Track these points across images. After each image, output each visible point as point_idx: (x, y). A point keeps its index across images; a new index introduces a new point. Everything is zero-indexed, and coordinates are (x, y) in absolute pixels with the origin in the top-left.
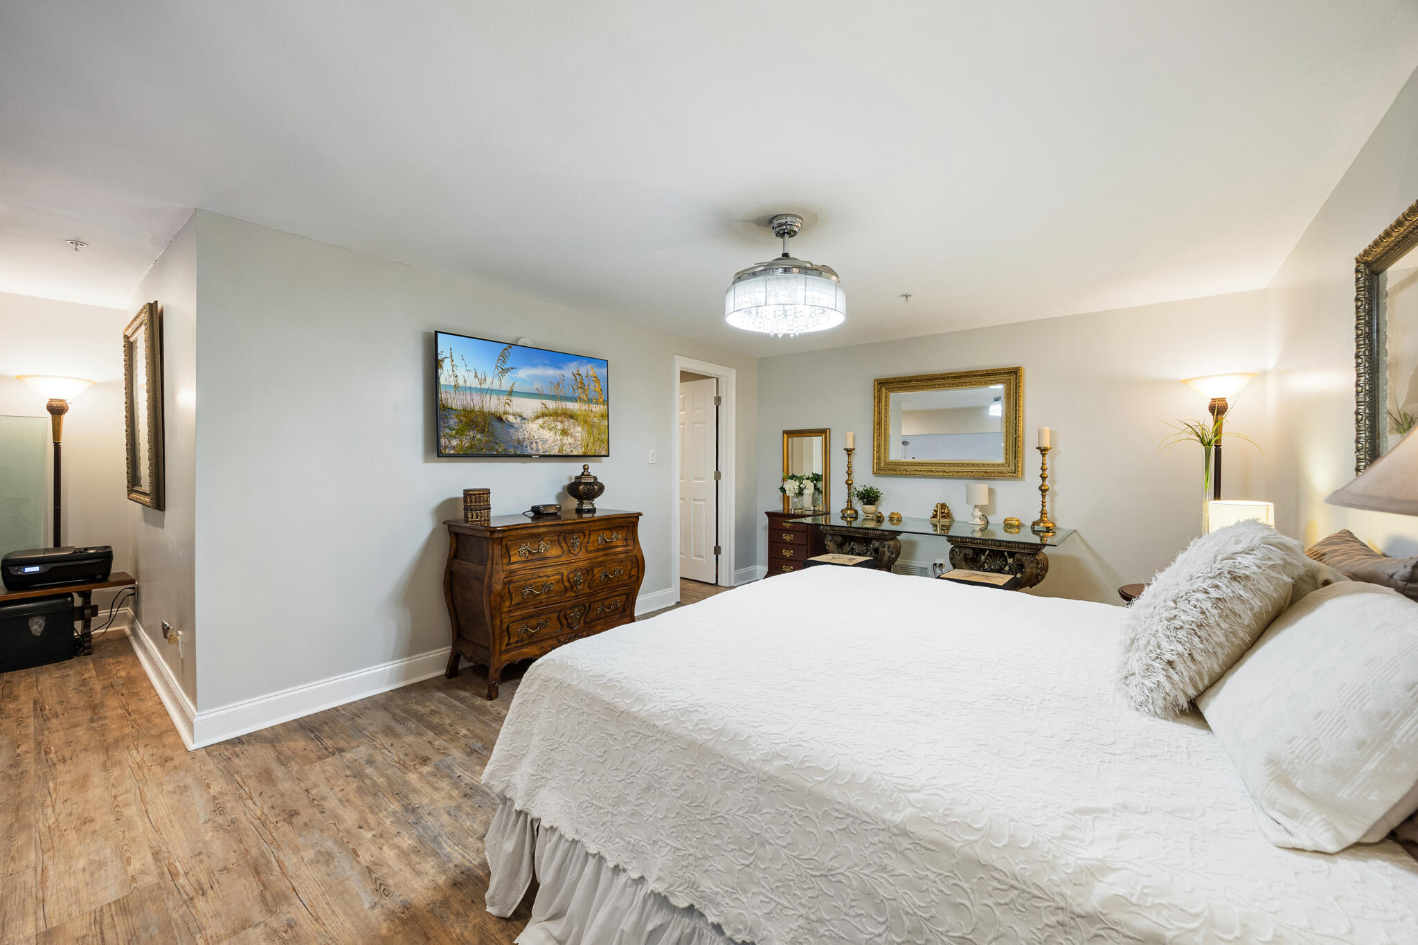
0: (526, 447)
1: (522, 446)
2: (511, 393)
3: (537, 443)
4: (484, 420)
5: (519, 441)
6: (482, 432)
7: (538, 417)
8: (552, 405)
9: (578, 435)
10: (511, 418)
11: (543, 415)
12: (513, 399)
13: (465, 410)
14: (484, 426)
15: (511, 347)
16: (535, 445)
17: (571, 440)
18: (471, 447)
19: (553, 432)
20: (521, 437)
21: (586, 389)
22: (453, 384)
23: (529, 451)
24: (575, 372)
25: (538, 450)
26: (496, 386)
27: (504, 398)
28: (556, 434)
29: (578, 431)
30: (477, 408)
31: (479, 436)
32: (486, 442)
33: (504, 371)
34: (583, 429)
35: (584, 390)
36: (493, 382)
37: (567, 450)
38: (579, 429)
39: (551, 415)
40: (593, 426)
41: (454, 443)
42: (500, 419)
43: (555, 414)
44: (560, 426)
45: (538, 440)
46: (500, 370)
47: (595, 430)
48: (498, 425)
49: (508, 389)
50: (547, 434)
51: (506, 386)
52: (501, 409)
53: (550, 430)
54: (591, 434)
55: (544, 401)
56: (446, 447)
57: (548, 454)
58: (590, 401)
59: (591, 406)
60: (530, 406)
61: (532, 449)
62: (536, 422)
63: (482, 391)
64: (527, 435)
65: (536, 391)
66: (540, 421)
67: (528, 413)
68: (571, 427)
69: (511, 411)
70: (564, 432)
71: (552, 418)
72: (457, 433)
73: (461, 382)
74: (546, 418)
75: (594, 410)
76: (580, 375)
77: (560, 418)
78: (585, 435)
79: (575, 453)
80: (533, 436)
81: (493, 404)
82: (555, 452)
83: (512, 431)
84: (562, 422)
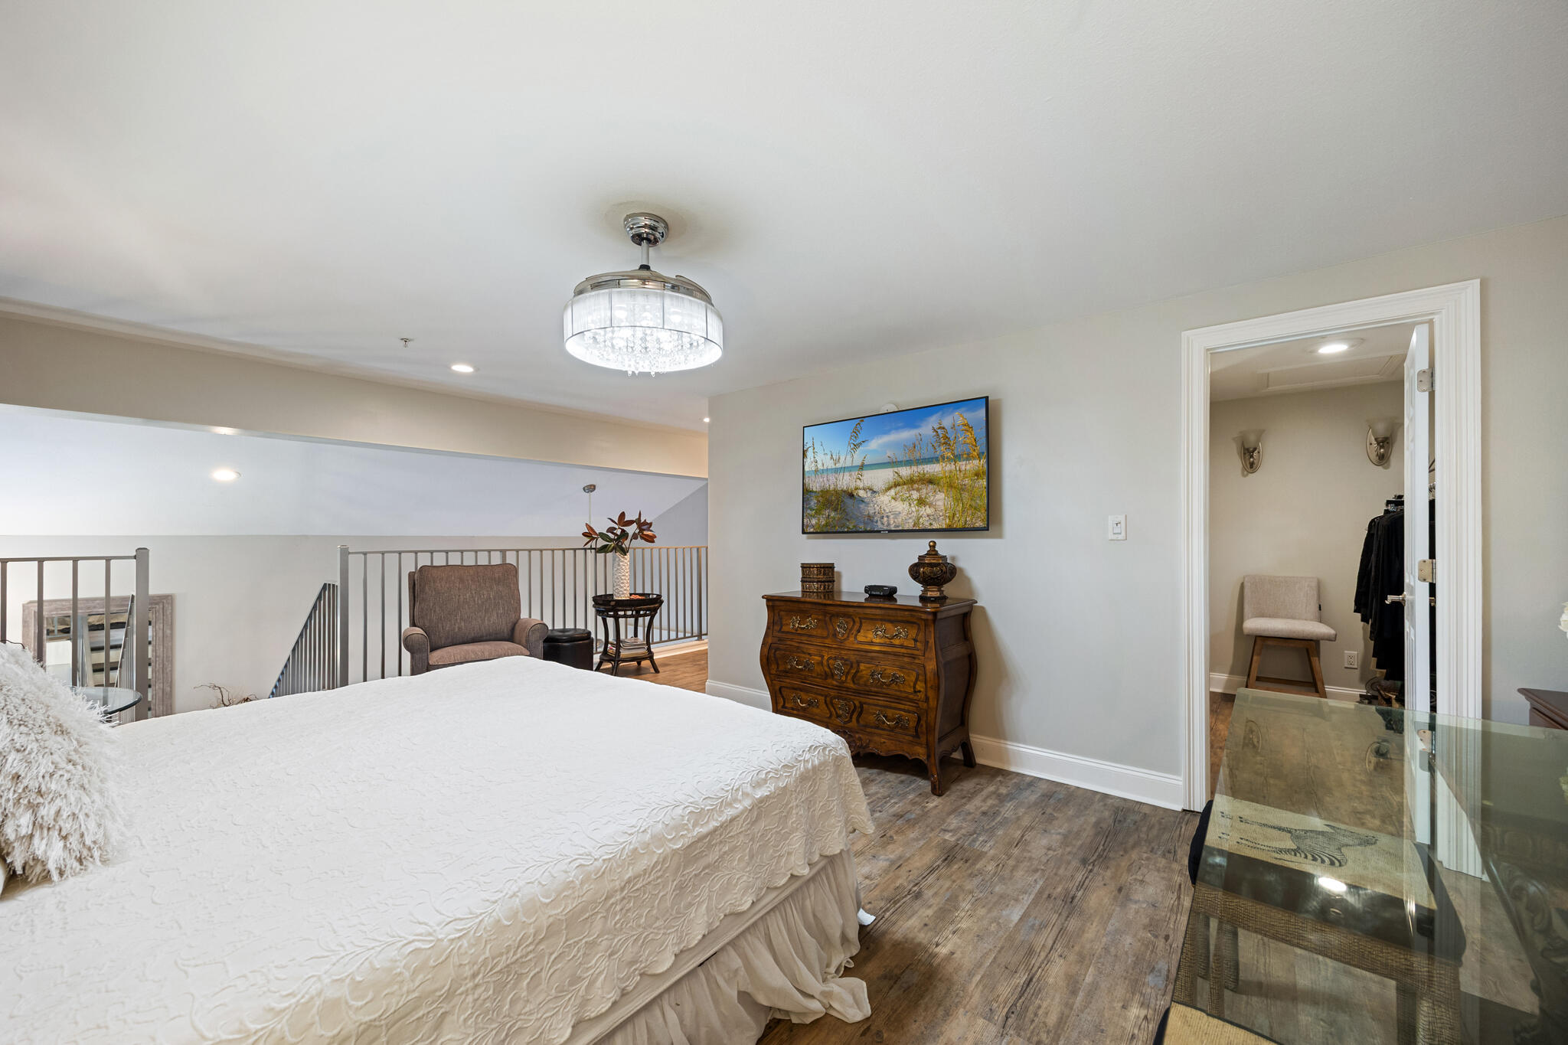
0: (877, 522)
1: (872, 521)
2: (862, 467)
3: (888, 517)
4: (838, 499)
5: (869, 516)
6: (835, 510)
7: (889, 488)
8: (905, 472)
9: (940, 503)
10: (862, 493)
11: (896, 485)
12: (865, 472)
13: (822, 491)
14: (838, 504)
15: (863, 421)
16: (885, 519)
17: (929, 511)
18: (827, 525)
19: (907, 503)
20: (872, 512)
21: (952, 443)
22: (813, 469)
23: (879, 526)
24: (936, 426)
25: (889, 524)
26: (848, 464)
27: (855, 474)
28: (910, 505)
29: (941, 499)
30: (832, 487)
31: (833, 514)
32: (839, 519)
33: (857, 446)
34: (947, 495)
35: (949, 445)
36: (846, 461)
37: (925, 523)
38: (941, 496)
39: (905, 484)
40: (962, 489)
41: (814, 522)
42: (851, 495)
43: (911, 482)
44: (915, 495)
45: (889, 514)
46: (852, 446)
47: (966, 495)
48: (849, 502)
49: (860, 464)
50: (900, 507)
51: (858, 462)
52: (852, 486)
53: (903, 500)
54: (958, 500)
55: (896, 469)
56: (808, 526)
57: (900, 528)
58: (957, 458)
59: (959, 464)
60: (880, 478)
61: (883, 524)
62: (888, 493)
63: (836, 471)
64: (878, 508)
65: (888, 460)
66: (892, 492)
67: (879, 485)
68: (930, 494)
69: (861, 486)
70: (921, 502)
71: (905, 487)
72: (816, 513)
73: (820, 466)
74: (898, 488)
75: (963, 468)
76: (944, 428)
77: (916, 486)
78: (950, 502)
79: (936, 526)
80: (884, 510)
81: (846, 482)
82: (909, 526)
83: (862, 506)
84: (918, 490)
